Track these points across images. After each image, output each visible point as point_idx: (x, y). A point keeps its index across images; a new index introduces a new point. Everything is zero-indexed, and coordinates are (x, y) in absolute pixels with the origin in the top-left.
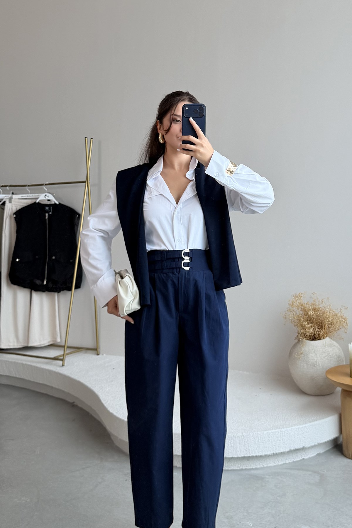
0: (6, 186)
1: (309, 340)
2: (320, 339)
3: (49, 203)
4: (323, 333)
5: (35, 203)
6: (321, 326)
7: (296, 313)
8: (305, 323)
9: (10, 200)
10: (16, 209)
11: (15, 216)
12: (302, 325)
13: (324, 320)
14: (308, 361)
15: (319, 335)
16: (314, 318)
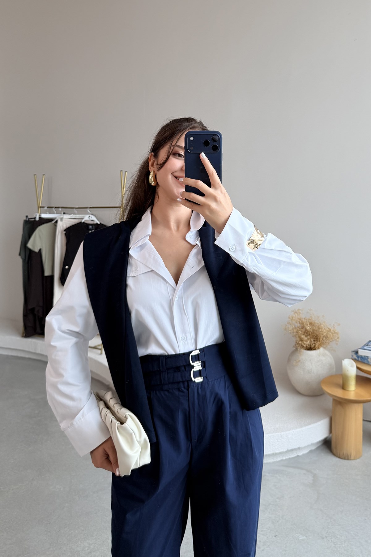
0: (58, 208)
1: (306, 349)
2: (315, 349)
3: (92, 223)
4: (318, 344)
5: (81, 223)
6: (316, 338)
7: (295, 326)
8: (303, 336)
9: (62, 219)
10: (66, 226)
11: (65, 232)
12: (299, 337)
13: (319, 333)
14: (305, 368)
15: (315, 346)
16: (310, 332)
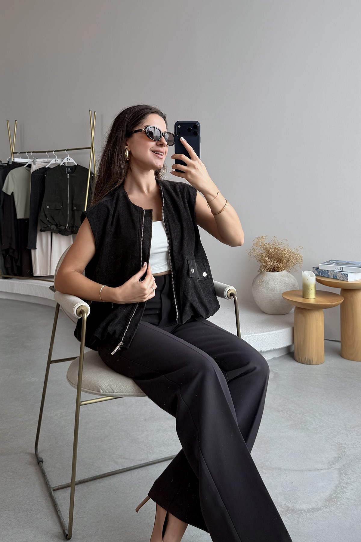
2: (279, 271)
4: (281, 267)
6: (280, 261)
7: (259, 251)
8: (266, 259)
12: (263, 260)
13: (283, 256)
14: (268, 287)
15: (278, 268)
16: (274, 255)
